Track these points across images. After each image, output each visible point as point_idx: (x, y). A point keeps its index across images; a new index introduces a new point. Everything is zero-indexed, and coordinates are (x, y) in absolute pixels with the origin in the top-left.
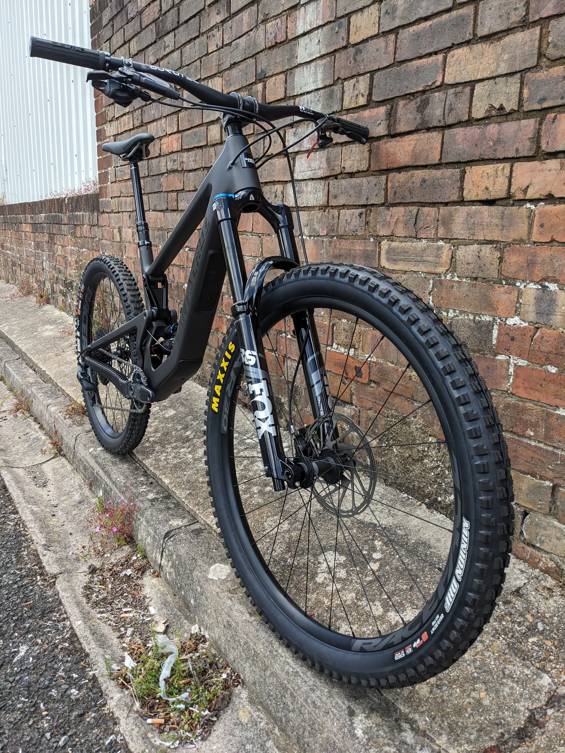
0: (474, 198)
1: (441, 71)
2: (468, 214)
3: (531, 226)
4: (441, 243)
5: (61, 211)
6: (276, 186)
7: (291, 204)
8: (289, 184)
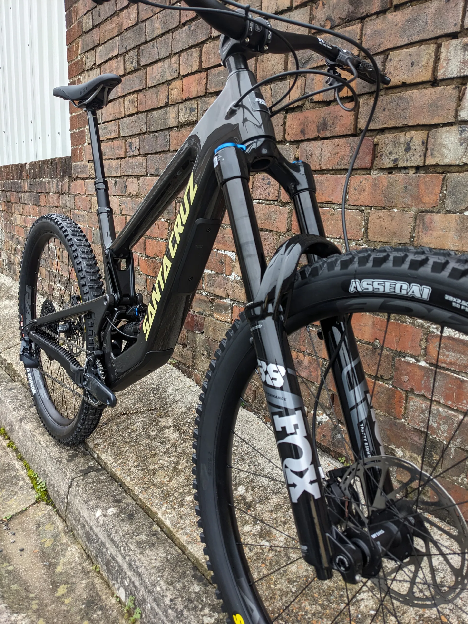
5: (20, 177)
6: (410, 134)
7: (447, 161)
8: (444, 129)
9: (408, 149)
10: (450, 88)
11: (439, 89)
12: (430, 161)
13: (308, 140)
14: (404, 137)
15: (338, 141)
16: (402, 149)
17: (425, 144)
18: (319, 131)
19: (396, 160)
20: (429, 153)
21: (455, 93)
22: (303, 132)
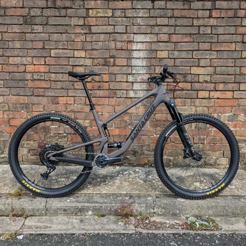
0: (201, 98)
1: (189, 70)
2: (200, 101)
3: (215, 103)
4: (192, 107)
6: (123, 91)
7: (131, 97)
8: (130, 91)
9: (123, 94)
10: (131, 84)
11: (128, 84)
12: (128, 96)
13: (95, 90)
14: (122, 91)
15: (104, 91)
16: (122, 94)
17: (126, 93)
18: (98, 88)
19: (120, 96)
20: (127, 95)
21: (132, 85)
22: (93, 87)
